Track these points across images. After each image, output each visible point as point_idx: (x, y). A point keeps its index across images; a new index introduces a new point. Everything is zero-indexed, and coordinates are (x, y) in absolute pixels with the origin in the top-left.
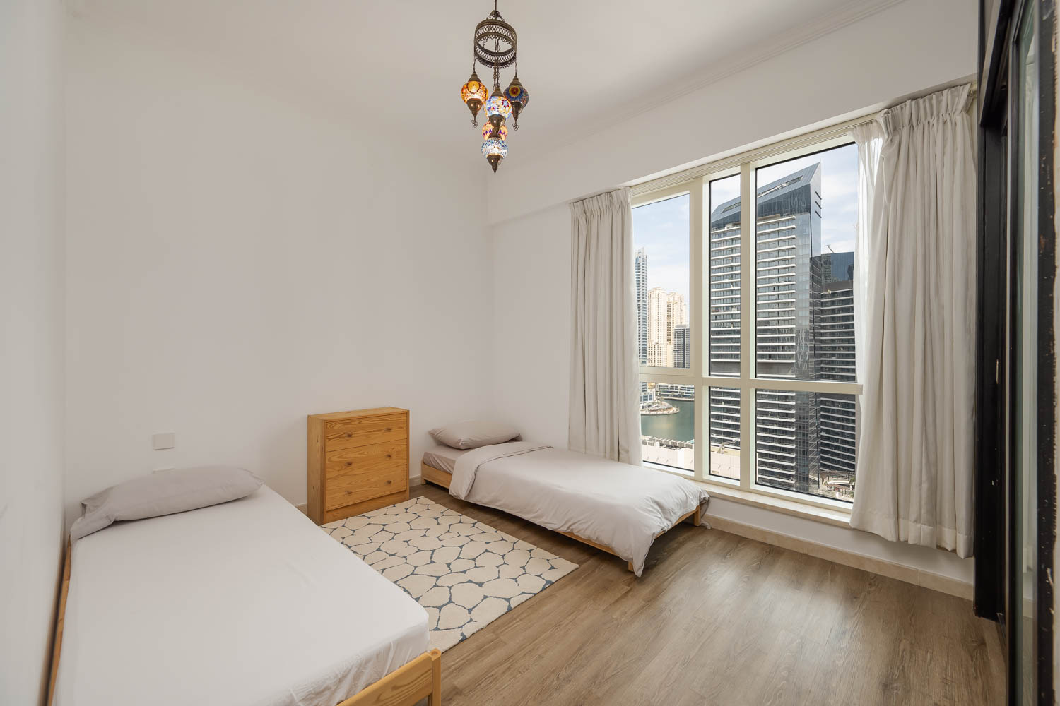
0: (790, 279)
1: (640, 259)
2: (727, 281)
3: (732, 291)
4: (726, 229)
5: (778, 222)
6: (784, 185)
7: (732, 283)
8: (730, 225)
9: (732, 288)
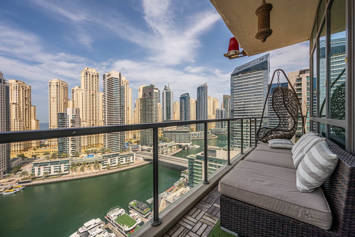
0: (261, 92)
1: (205, 87)
2: (240, 93)
3: (242, 96)
4: (239, 75)
5: (257, 73)
6: (258, 61)
7: (242, 94)
8: (241, 74)
9: (242, 95)
